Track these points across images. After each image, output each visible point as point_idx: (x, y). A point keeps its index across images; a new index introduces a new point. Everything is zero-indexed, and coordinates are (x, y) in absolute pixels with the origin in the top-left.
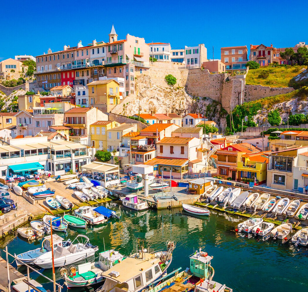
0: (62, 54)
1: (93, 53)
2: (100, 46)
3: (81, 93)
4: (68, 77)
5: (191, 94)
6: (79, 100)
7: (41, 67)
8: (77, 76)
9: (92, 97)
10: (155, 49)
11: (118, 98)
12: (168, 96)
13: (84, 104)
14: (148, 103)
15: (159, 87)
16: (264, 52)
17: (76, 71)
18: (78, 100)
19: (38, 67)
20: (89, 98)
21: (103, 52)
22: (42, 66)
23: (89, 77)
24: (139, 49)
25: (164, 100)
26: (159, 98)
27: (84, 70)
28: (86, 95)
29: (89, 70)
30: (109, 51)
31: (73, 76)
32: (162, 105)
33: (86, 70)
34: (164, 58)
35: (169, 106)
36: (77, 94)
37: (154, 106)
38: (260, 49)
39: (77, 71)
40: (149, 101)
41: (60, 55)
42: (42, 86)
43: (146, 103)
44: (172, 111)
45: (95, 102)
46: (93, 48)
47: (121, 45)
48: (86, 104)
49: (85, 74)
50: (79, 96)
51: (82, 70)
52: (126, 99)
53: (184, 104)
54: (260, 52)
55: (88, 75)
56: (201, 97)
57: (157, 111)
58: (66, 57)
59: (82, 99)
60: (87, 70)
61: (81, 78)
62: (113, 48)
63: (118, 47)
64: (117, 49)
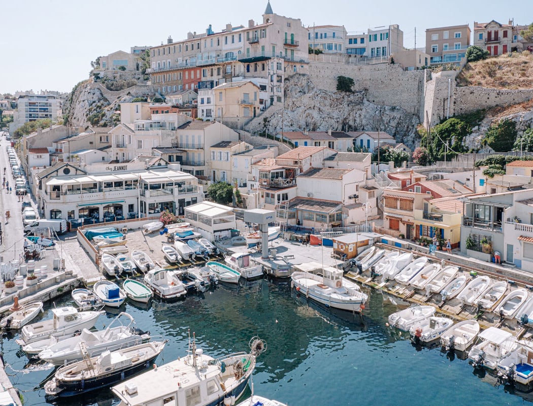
0: (184, 45)
1: (226, 43)
2: (236, 33)
3: (205, 101)
4: (192, 77)
5: (374, 101)
6: (203, 110)
7: (156, 64)
8: (204, 76)
9: (220, 107)
10: (321, 34)
11: (257, 108)
12: (337, 106)
13: (209, 116)
14: (305, 115)
15: (323, 92)
16: (496, 33)
17: (202, 69)
18: (201, 111)
19: (153, 63)
20: (216, 108)
21: (240, 41)
22: (158, 62)
23: (220, 77)
24: (292, 35)
25: (330, 111)
26: (322, 108)
27: (213, 67)
28: (212, 103)
29: (221, 67)
30: (248, 39)
31: (198, 76)
32: (327, 119)
33: (216, 67)
34: (334, 48)
35: (338, 120)
36: (200, 102)
37: (313, 120)
38: (489, 29)
39: (205, 68)
40: (306, 112)
41: (182, 45)
42: (158, 90)
43: (301, 116)
44: (343, 127)
45: (223, 114)
46: (226, 36)
47: (264, 30)
48: (211, 116)
49: (215, 72)
50: (202, 105)
51: (211, 68)
52: (269, 109)
53: (362, 117)
54: (489, 34)
55: (219, 74)
56: (388, 106)
57: (319, 128)
58: (190, 48)
59: (207, 110)
60: (218, 67)
61: (209, 78)
62: (253, 35)
63: (261, 33)
64: (259, 37)
